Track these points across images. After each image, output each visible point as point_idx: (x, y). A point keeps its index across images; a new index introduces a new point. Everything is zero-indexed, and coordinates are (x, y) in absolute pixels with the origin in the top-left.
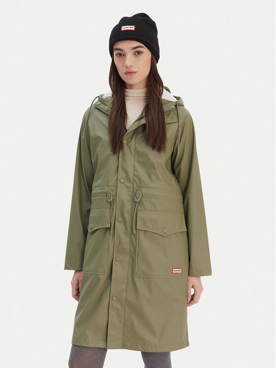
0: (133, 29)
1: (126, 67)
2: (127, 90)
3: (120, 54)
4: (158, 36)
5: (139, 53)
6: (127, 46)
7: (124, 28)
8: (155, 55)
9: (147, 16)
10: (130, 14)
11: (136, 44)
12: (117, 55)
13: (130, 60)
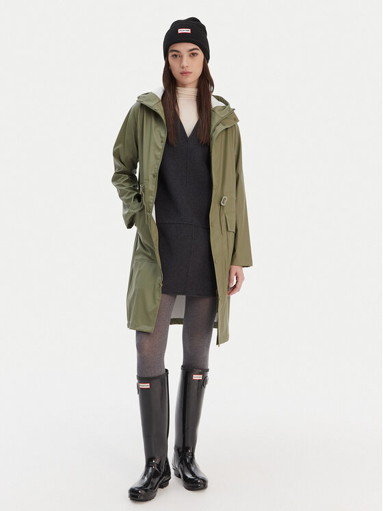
0: (190, 32)
1: (183, 68)
2: (179, 88)
3: (176, 56)
4: (208, 37)
5: (193, 54)
6: (184, 48)
7: (181, 31)
8: (207, 57)
9: (199, 21)
10: (184, 17)
11: (192, 46)
12: (173, 56)
13: (186, 61)
